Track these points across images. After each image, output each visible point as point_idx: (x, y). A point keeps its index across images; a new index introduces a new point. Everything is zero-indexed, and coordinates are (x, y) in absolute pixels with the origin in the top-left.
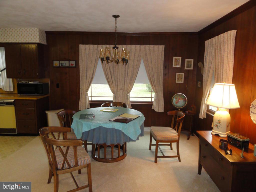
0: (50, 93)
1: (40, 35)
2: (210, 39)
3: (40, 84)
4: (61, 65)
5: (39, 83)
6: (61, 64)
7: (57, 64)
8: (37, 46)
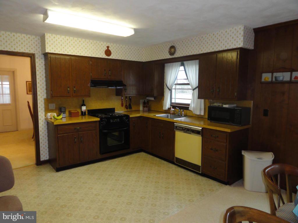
0: (251, 123)
1: (245, 31)
3: (238, 109)
4: (275, 79)
5: (237, 107)
6: (275, 77)
7: (268, 79)
8: (239, 52)
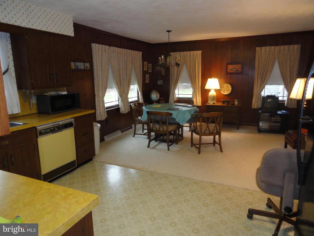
2: (174, 52)
4: (77, 67)
7: (73, 67)
